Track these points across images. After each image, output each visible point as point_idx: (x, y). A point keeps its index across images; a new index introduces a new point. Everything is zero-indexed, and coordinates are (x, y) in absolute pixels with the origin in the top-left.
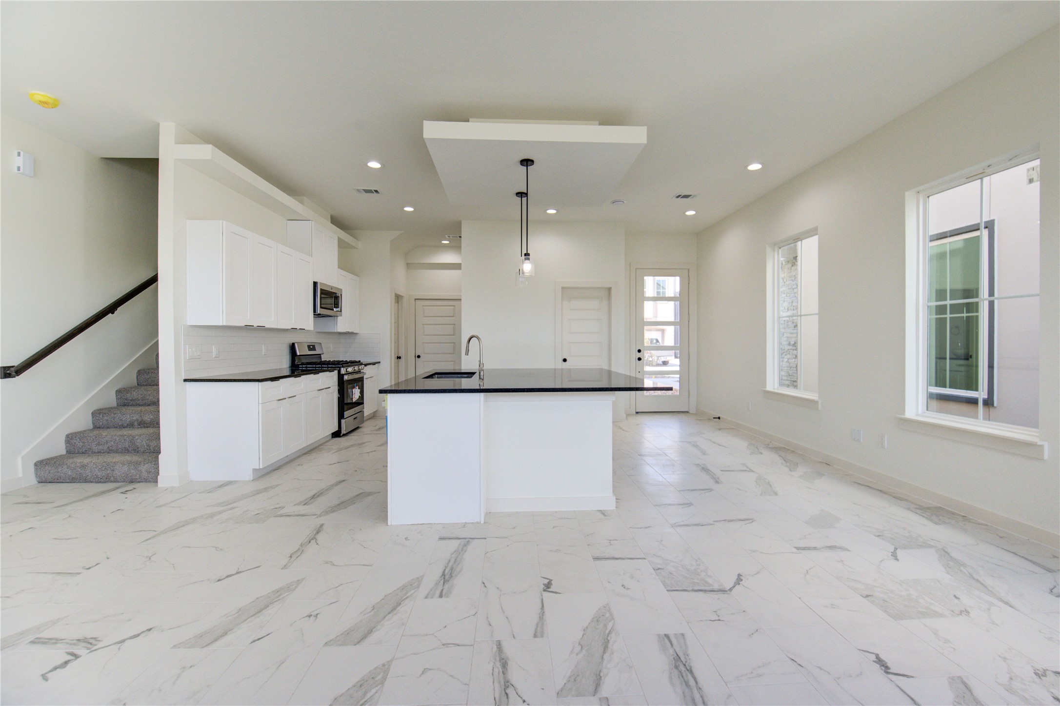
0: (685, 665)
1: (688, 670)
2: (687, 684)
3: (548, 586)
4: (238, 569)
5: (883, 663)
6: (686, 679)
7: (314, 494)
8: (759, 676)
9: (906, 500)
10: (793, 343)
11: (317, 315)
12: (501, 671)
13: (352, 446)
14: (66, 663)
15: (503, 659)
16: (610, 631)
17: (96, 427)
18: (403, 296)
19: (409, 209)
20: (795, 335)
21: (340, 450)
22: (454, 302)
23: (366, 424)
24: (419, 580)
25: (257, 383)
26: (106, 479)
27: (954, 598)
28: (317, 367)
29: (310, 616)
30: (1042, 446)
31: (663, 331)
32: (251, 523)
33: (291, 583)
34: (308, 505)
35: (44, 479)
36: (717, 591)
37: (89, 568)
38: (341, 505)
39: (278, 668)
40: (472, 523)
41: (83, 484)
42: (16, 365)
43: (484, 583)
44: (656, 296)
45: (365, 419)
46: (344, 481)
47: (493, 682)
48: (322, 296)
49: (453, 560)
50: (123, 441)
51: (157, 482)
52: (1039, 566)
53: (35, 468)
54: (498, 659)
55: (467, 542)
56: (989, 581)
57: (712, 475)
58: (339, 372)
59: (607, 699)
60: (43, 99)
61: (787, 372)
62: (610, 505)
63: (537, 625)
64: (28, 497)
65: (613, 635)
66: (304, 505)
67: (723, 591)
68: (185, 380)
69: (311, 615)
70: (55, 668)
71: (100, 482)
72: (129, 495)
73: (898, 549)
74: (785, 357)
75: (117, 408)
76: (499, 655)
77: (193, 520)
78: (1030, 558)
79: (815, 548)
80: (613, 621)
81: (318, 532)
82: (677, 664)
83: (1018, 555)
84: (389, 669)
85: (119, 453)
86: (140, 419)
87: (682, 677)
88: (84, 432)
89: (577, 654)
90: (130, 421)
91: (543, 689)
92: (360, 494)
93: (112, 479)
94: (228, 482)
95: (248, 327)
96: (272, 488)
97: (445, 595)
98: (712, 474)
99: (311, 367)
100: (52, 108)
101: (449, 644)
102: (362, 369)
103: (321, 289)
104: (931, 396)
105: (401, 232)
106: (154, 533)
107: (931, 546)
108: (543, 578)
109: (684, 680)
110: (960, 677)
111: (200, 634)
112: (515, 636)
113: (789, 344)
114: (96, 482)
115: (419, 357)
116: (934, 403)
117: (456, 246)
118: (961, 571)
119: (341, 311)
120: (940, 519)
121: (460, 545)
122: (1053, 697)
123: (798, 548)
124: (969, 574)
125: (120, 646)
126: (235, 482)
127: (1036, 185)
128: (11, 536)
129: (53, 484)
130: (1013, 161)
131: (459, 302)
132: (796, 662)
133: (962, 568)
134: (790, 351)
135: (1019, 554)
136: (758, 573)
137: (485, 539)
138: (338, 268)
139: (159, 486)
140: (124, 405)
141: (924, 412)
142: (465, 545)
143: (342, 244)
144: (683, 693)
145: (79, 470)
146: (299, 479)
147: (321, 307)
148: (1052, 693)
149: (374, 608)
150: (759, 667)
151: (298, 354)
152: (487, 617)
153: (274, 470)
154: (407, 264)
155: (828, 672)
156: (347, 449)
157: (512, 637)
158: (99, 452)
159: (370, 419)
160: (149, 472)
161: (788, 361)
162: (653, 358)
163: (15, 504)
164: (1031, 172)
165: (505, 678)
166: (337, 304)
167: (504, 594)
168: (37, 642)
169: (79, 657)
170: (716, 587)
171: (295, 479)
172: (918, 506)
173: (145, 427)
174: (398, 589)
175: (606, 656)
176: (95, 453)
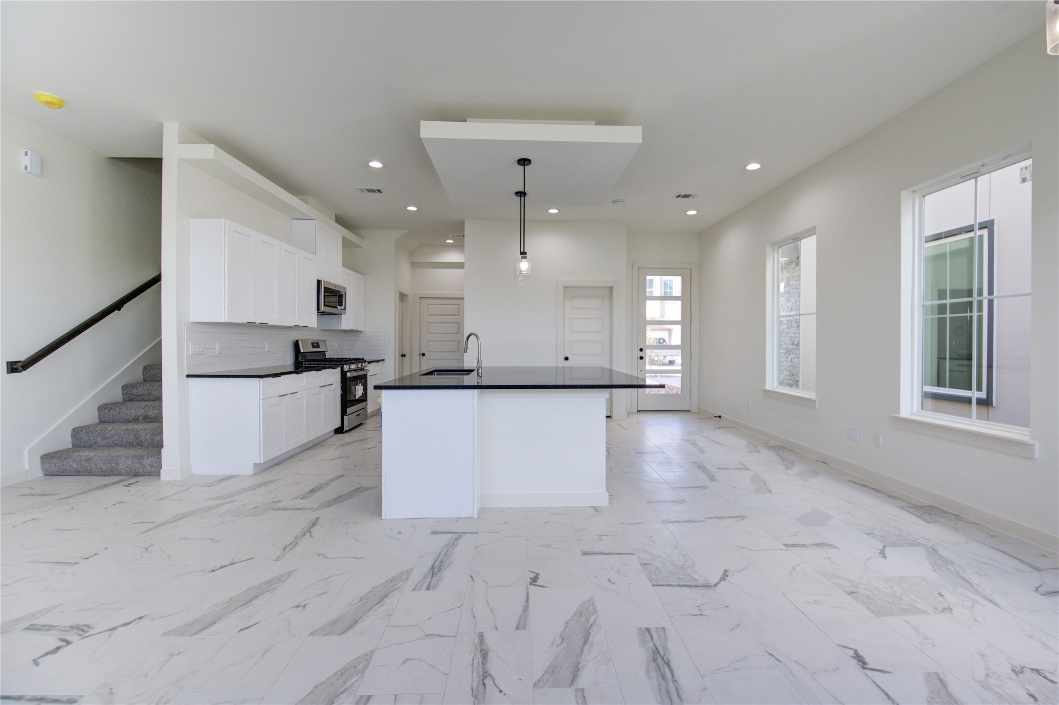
0: (663, 658)
1: (665, 663)
2: (663, 677)
3: (534, 580)
4: (232, 560)
5: (861, 658)
6: (662, 671)
7: (312, 488)
8: (736, 669)
9: (900, 499)
10: (797, 343)
11: (320, 313)
12: (481, 661)
13: (353, 442)
14: (58, 648)
15: (484, 650)
16: (592, 624)
17: (102, 422)
18: (408, 295)
19: (412, 208)
20: (798, 335)
21: (343, 445)
22: (458, 301)
23: (369, 421)
24: (408, 572)
25: (258, 379)
26: (111, 472)
27: (938, 595)
28: (321, 364)
29: (298, 606)
30: (1032, 446)
31: (670, 331)
32: (248, 516)
33: (283, 574)
34: (306, 499)
35: (50, 472)
36: (702, 586)
37: (88, 558)
38: (339, 499)
39: (263, 656)
40: (466, 518)
41: (88, 477)
42: (22, 360)
43: (471, 576)
44: (663, 295)
45: (368, 416)
46: (343, 476)
47: (472, 673)
48: (326, 294)
49: (443, 554)
50: (128, 435)
51: (160, 476)
52: (1027, 565)
53: (41, 461)
54: (479, 650)
55: (458, 536)
56: (975, 579)
57: (707, 473)
58: (342, 369)
59: (583, 689)
60: (48, 100)
61: (790, 372)
62: (603, 501)
63: (521, 618)
64: (33, 489)
65: (594, 628)
66: (302, 499)
67: (707, 586)
68: (188, 376)
69: (300, 606)
70: (47, 654)
71: (105, 475)
72: (131, 488)
73: (887, 547)
74: (789, 357)
75: (122, 403)
76: (480, 645)
77: (193, 513)
78: (1019, 557)
79: (804, 546)
80: (596, 614)
81: (314, 525)
82: (655, 657)
83: (1007, 554)
84: (371, 658)
85: (124, 447)
86: (145, 414)
87: (659, 669)
88: (89, 426)
89: (557, 646)
90: (135, 416)
91: (521, 680)
92: (357, 489)
93: (116, 472)
94: (229, 476)
95: (251, 325)
96: (272, 482)
97: (433, 587)
98: (707, 471)
99: (314, 364)
100: (58, 108)
101: (432, 635)
102: (366, 367)
103: (325, 288)
104: (926, 395)
105: (404, 232)
106: (153, 525)
107: (920, 545)
108: (531, 572)
109: (661, 672)
110: (936, 674)
111: (190, 622)
112: (498, 628)
113: (793, 344)
114: (101, 476)
115: (423, 355)
116: (929, 402)
117: (460, 245)
118: (948, 569)
119: (345, 309)
120: (931, 518)
121: (451, 539)
122: (1028, 694)
123: (787, 545)
124: (956, 572)
125: (111, 633)
126: (237, 476)
127: (1029, 184)
128: (14, 526)
129: (59, 476)
130: (1007, 160)
131: (462, 301)
132: (773, 656)
133: (949, 567)
134: (794, 350)
135: (1009, 553)
136: (745, 569)
137: (477, 533)
138: (343, 266)
139: (161, 479)
140: (130, 400)
141: (919, 411)
142: (456, 539)
143: (346, 243)
144: (659, 685)
145: (84, 463)
146: (299, 474)
147: (325, 305)
148: (1028, 690)
149: (361, 599)
150: (737, 661)
151: (302, 351)
152: (472, 610)
153: (276, 465)
154: (412, 263)
155: (805, 667)
156: (348, 444)
157: (495, 628)
158: (104, 446)
159: (374, 415)
160: (152, 466)
161: (791, 361)
162: (659, 357)
163: (20, 495)
164: (1024, 171)
165: (484, 668)
166: (341, 303)
167: (490, 587)
168: (32, 628)
169: (70, 643)
170: (701, 582)
171: (295, 473)
172: (911, 505)
173: (149, 422)
174: (386, 581)
175: (586, 649)
176: (100, 446)
